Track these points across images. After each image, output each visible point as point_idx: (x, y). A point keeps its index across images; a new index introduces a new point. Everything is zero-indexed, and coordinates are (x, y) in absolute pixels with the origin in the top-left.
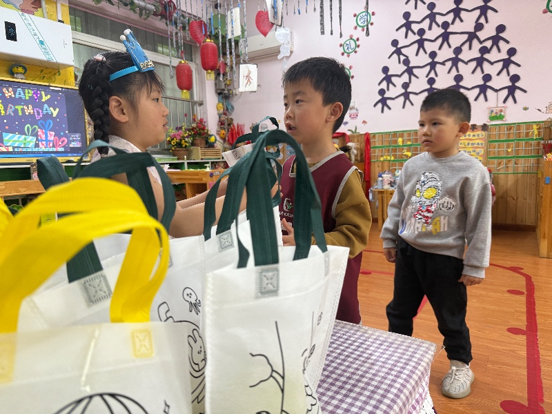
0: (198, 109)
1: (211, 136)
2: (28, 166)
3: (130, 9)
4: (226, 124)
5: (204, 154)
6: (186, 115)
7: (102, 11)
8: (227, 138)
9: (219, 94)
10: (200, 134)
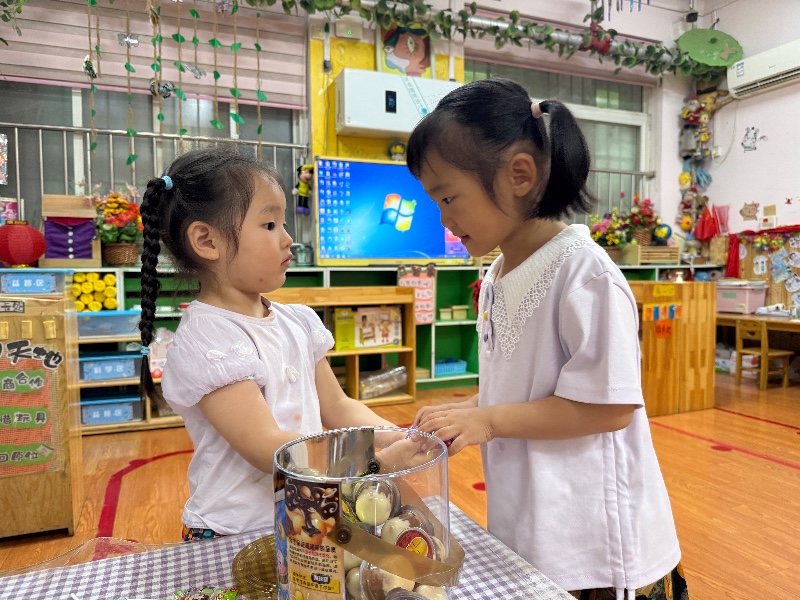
0: (645, 184)
1: (661, 226)
2: (395, 269)
3: (547, 47)
4: (694, 205)
5: (648, 255)
6: (622, 195)
7: (508, 57)
8: (693, 230)
9: (686, 158)
10: (644, 225)
